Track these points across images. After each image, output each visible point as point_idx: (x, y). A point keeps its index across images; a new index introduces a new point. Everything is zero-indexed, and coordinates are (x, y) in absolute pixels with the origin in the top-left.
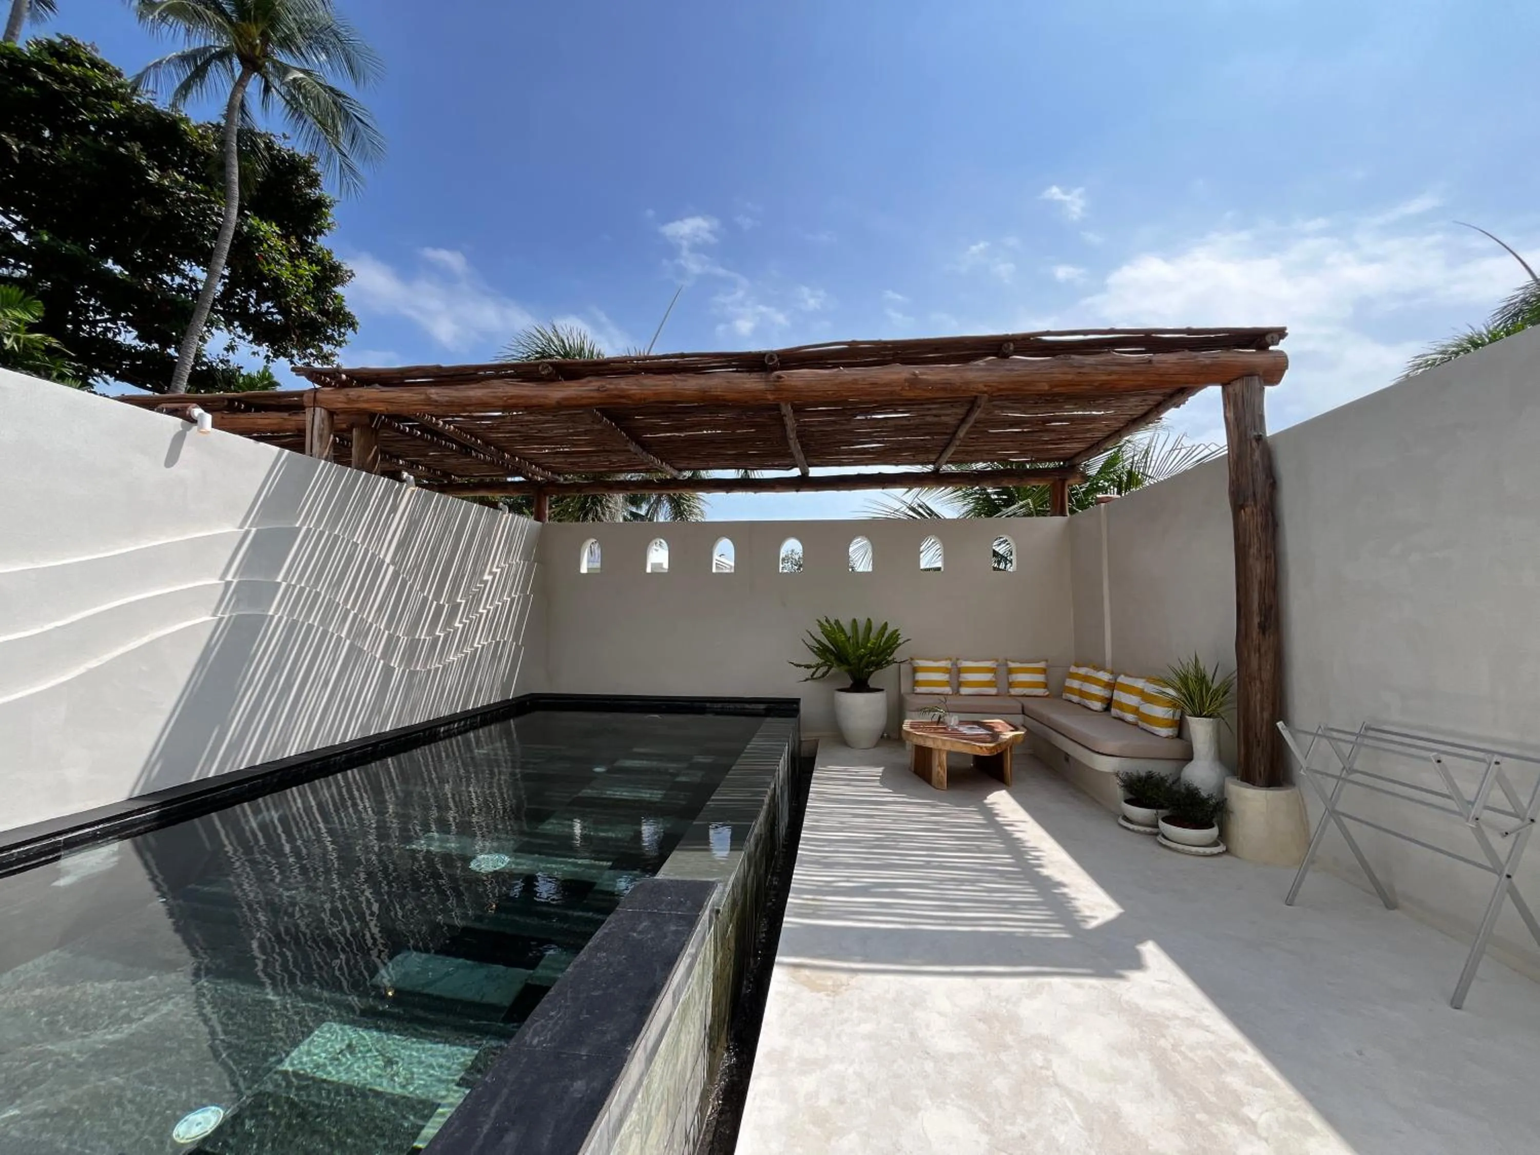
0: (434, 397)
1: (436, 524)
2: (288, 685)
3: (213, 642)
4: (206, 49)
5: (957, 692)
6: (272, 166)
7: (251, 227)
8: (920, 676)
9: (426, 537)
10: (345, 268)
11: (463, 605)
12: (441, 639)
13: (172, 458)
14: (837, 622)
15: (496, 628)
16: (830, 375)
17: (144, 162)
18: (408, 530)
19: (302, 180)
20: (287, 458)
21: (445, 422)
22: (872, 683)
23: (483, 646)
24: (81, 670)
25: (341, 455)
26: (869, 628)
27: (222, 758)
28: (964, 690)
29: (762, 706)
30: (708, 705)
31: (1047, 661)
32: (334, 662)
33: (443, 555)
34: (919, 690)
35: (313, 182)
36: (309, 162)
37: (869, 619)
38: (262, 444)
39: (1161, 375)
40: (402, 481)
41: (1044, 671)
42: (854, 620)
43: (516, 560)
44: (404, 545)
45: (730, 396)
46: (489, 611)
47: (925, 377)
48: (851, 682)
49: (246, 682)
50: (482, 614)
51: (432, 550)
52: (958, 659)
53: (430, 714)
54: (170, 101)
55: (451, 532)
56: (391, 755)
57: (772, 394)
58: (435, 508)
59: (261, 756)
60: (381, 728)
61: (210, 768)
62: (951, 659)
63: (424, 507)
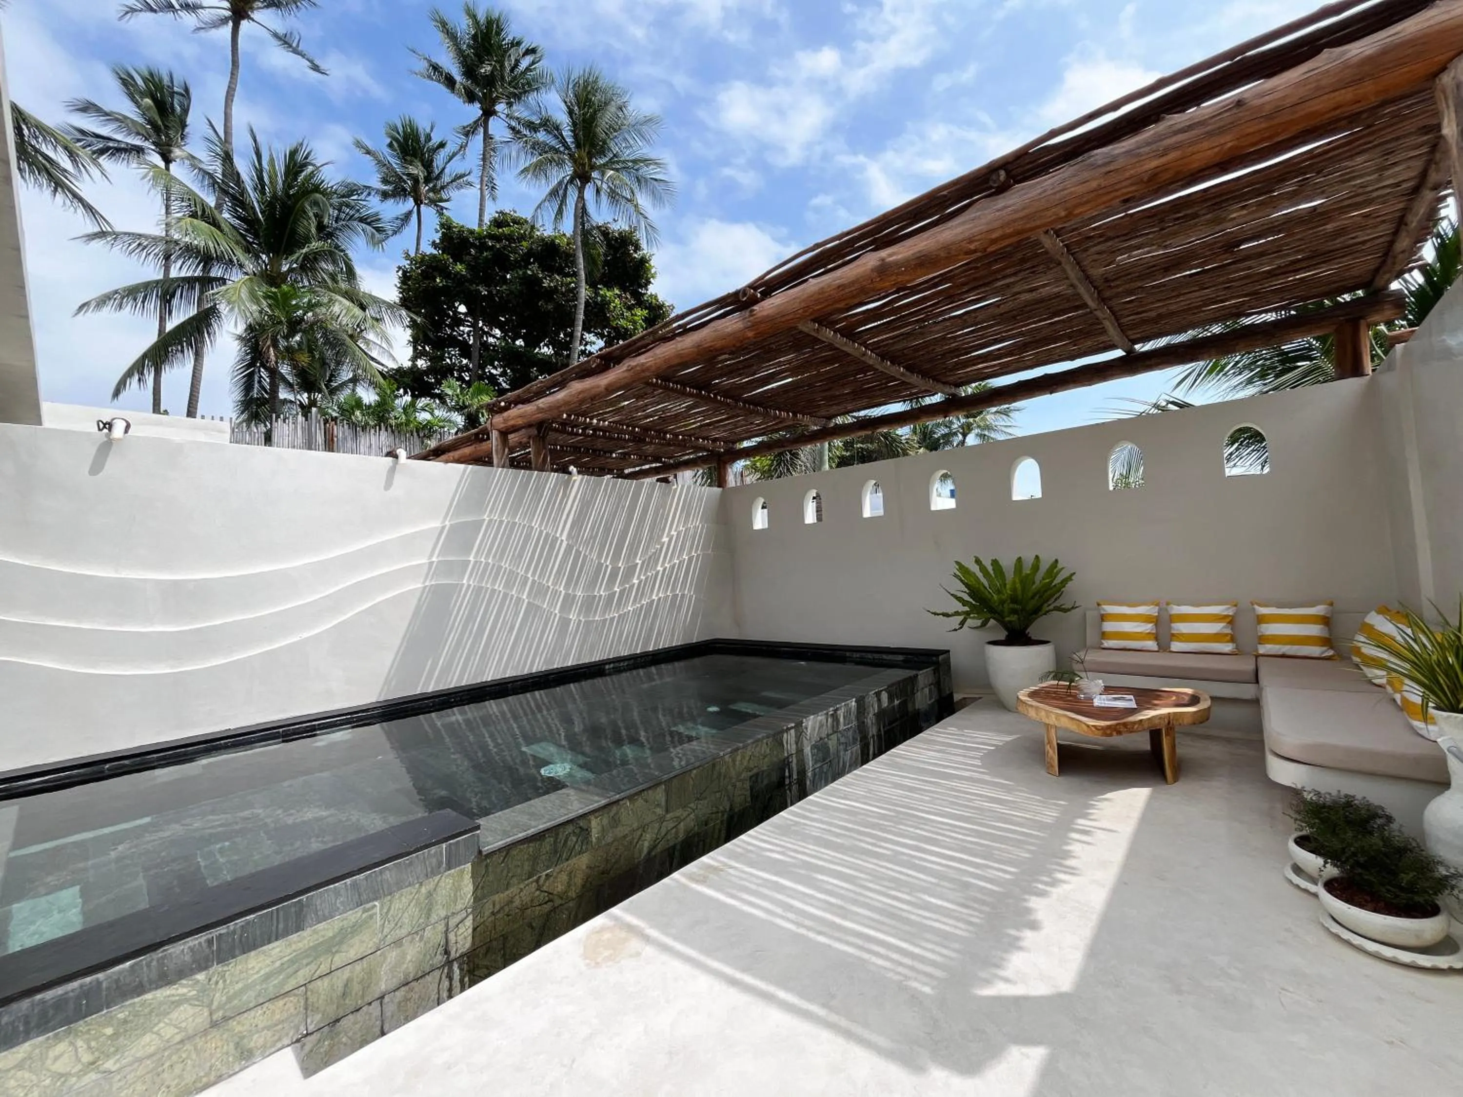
0: (541, 405)
1: (608, 501)
2: (481, 630)
3: (421, 603)
4: (560, 183)
5: (1164, 648)
6: (609, 245)
7: (602, 296)
8: (1109, 626)
9: (599, 513)
10: (667, 304)
11: (639, 566)
12: (617, 595)
13: (388, 484)
14: (995, 563)
15: (674, 582)
16: (799, 292)
17: (541, 276)
18: (581, 511)
19: (631, 248)
20: (471, 471)
21: (599, 420)
22: (1033, 631)
23: (659, 599)
24: (335, 622)
25: (514, 464)
26: (1036, 567)
27: (437, 678)
28: (1176, 646)
29: (901, 658)
30: (848, 654)
31: (1331, 604)
32: (517, 614)
33: (618, 525)
34: (1107, 644)
35: (637, 248)
36: (631, 233)
37: (1037, 557)
38: (450, 464)
39: (1269, 117)
40: (570, 473)
41: (1326, 621)
42: (1019, 559)
43: (696, 523)
44: (578, 523)
45: (719, 344)
46: (665, 569)
47: (894, 258)
48: (1006, 633)
49: (449, 628)
50: (659, 571)
51: (606, 523)
52: (1168, 604)
53: (610, 651)
54: (552, 227)
55: (623, 507)
56: (574, 682)
57: (752, 331)
58: (606, 490)
59: (466, 678)
60: (563, 663)
61: (429, 684)
62: (1157, 605)
63: (594, 491)
